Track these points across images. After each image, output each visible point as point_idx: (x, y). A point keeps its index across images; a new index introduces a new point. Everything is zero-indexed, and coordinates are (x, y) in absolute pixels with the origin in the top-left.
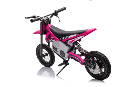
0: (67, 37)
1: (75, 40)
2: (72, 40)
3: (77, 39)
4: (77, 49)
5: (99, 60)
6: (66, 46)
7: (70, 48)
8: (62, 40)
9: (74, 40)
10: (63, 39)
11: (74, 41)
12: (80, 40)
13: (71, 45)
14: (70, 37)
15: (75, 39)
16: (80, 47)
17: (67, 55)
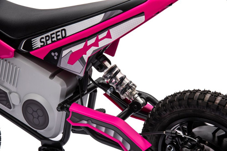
0: (55, 34)
1: (96, 44)
2: (81, 46)
3: (109, 36)
4: (99, 89)
5: (221, 133)
6: (52, 77)
7: (70, 87)
8: (29, 54)
9: (90, 42)
10: (37, 43)
11: (93, 48)
12: (112, 49)
13: (78, 69)
14: (72, 29)
15: (98, 41)
16: (119, 76)
17: (56, 118)
